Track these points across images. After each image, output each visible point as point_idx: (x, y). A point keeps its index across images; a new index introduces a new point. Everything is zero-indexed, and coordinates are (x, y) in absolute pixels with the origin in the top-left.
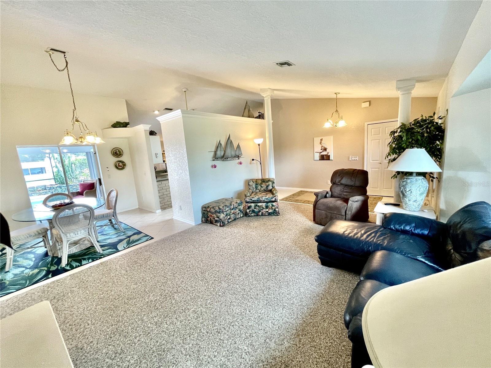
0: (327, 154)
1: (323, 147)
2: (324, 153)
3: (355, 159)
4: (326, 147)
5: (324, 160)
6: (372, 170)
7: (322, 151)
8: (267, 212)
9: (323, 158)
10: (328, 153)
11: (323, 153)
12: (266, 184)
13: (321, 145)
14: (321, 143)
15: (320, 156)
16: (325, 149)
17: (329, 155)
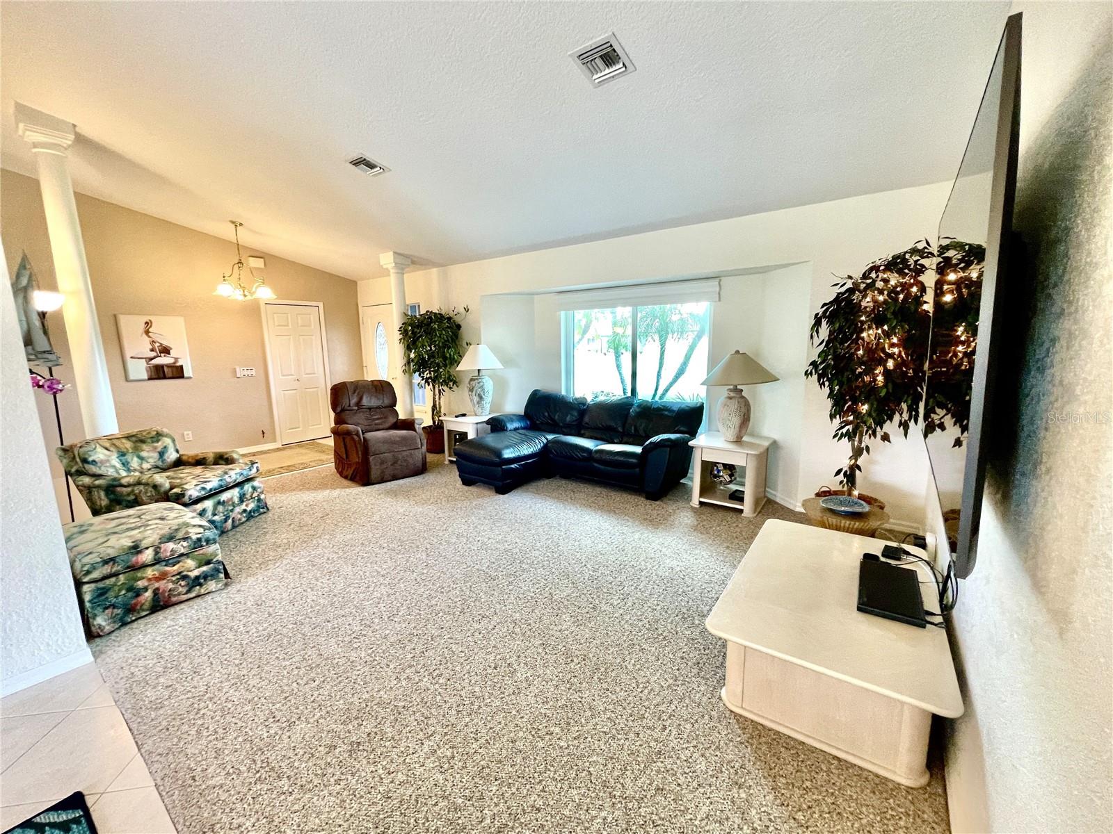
0: (174, 363)
1: (158, 344)
2: (163, 360)
3: (249, 373)
4: (165, 343)
5: (165, 377)
6: (284, 394)
7: (153, 354)
8: (245, 511)
9: (159, 373)
10: (176, 359)
11: (158, 361)
12: (155, 448)
13: (149, 337)
14: (147, 332)
15: (149, 369)
16: (166, 351)
17: (181, 367)
